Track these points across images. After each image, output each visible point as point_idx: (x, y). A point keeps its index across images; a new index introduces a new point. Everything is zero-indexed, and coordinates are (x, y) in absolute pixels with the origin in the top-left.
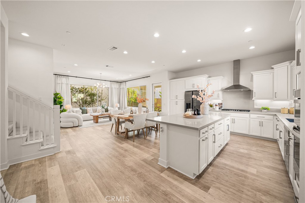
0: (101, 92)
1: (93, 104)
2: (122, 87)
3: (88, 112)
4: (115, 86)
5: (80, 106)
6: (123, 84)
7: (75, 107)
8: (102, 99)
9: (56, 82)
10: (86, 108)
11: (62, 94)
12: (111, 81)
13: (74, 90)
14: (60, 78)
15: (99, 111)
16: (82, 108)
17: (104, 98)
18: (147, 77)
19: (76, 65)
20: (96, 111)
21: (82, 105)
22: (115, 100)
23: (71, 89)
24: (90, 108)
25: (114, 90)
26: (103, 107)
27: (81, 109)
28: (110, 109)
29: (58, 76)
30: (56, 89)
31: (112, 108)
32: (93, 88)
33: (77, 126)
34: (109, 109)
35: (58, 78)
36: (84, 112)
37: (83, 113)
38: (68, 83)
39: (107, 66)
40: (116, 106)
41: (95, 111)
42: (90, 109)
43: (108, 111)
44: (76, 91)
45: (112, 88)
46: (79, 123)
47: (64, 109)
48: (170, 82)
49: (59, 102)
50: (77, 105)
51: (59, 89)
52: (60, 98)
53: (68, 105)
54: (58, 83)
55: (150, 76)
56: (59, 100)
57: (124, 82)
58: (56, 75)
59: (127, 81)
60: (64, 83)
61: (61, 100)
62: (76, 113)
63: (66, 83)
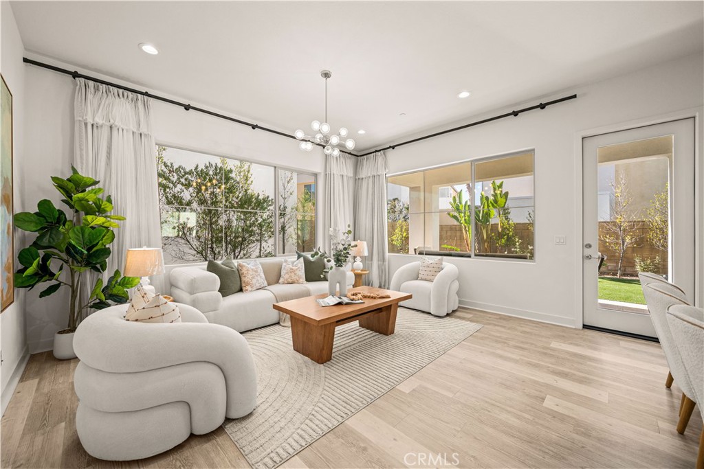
3: (248, 284)
4: (343, 168)
6: (375, 160)
7: (181, 258)
9: (77, 118)
10: (235, 263)
11: (113, 186)
13: (175, 178)
14: (99, 94)
15: (295, 278)
16: (220, 263)
18: (544, 106)
23: (160, 175)
27: (212, 268)
29: (91, 83)
35: (90, 96)
36: (230, 284)
37: (225, 291)
38: (144, 130)
40: (357, 253)
41: (274, 277)
45: (330, 176)
49: (88, 231)
50: (187, 249)
51: (96, 160)
52: (98, 210)
53: (145, 248)
54: (86, 124)
55: (575, 96)
56: (89, 218)
57: (379, 154)
58: (75, 75)
59: (393, 147)
60: (125, 128)
61: (100, 220)
62: (191, 293)
63: (133, 127)
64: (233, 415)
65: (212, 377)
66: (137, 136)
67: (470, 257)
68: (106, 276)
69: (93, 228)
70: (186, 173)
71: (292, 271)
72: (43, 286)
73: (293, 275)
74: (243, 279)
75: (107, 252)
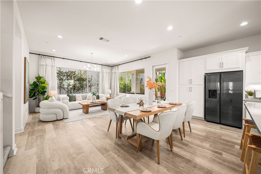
0: (90, 78)
1: (82, 90)
2: (113, 71)
3: (77, 99)
4: (107, 70)
5: (68, 92)
6: (115, 68)
7: (62, 93)
8: (91, 84)
9: (39, 64)
10: (74, 94)
11: (46, 78)
12: (102, 65)
14: (44, 58)
15: (90, 98)
16: (70, 94)
17: (94, 84)
18: (146, 58)
19: (60, 37)
20: (86, 98)
21: (70, 91)
22: (107, 85)
23: (57, 73)
24: (79, 94)
25: (105, 75)
26: (94, 94)
27: (68, 95)
28: (102, 96)
29: (42, 56)
30: (39, 71)
31: (103, 95)
32: (82, 74)
33: (62, 118)
34: (100, 96)
35: (42, 59)
36: (72, 99)
37: (70, 100)
38: (53, 65)
39: (101, 39)
40: (108, 93)
41: (84, 98)
42: (78, 96)
43: (99, 98)
44: (63, 75)
45: (103, 73)
46: (64, 115)
47: (48, 96)
48: (179, 63)
49: (42, 87)
50: (64, 91)
51: (43, 72)
52: (44, 83)
53: (53, 91)
54: (41, 65)
55: (150, 57)
56: (42, 85)
57: (116, 66)
58: (39, 55)
59: (120, 65)
60: (49, 65)
61: (44, 85)
62: (62, 100)
63: (51, 65)
64: (64, 118)
65: (60, 111)
66: (52, 66)
67: (134, 94)
68: (45, 96)
69: (43, 87)
70: (64, 73)
71: (89, 97)
72: (34, 98)
73: (89, 98)
74: (76, 98)
75: (46, 92)
